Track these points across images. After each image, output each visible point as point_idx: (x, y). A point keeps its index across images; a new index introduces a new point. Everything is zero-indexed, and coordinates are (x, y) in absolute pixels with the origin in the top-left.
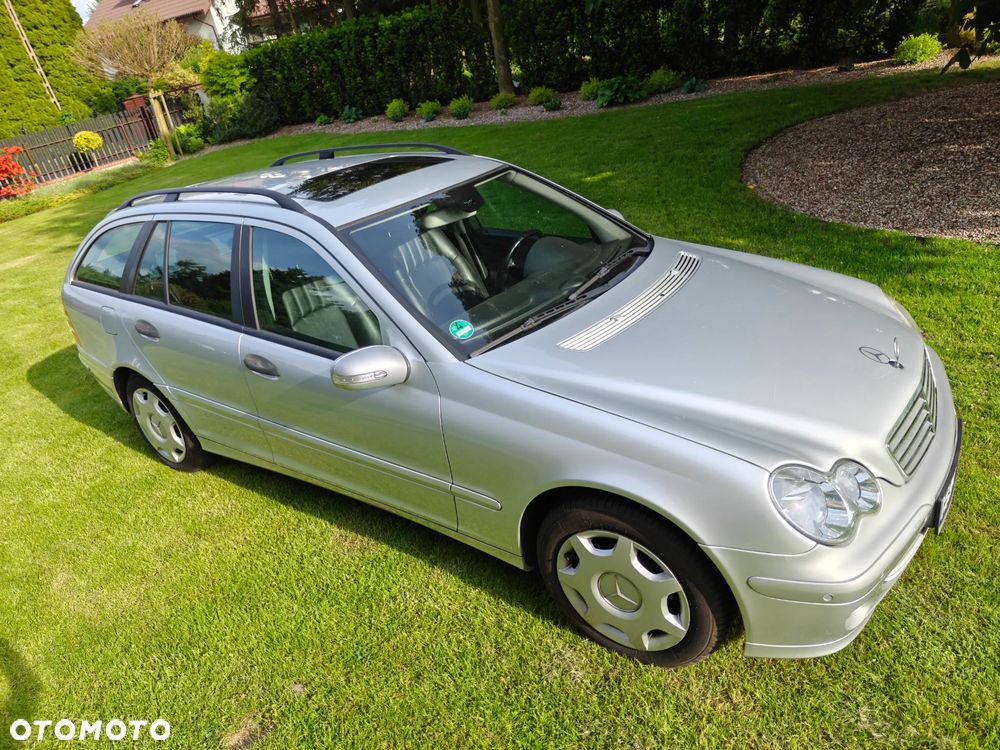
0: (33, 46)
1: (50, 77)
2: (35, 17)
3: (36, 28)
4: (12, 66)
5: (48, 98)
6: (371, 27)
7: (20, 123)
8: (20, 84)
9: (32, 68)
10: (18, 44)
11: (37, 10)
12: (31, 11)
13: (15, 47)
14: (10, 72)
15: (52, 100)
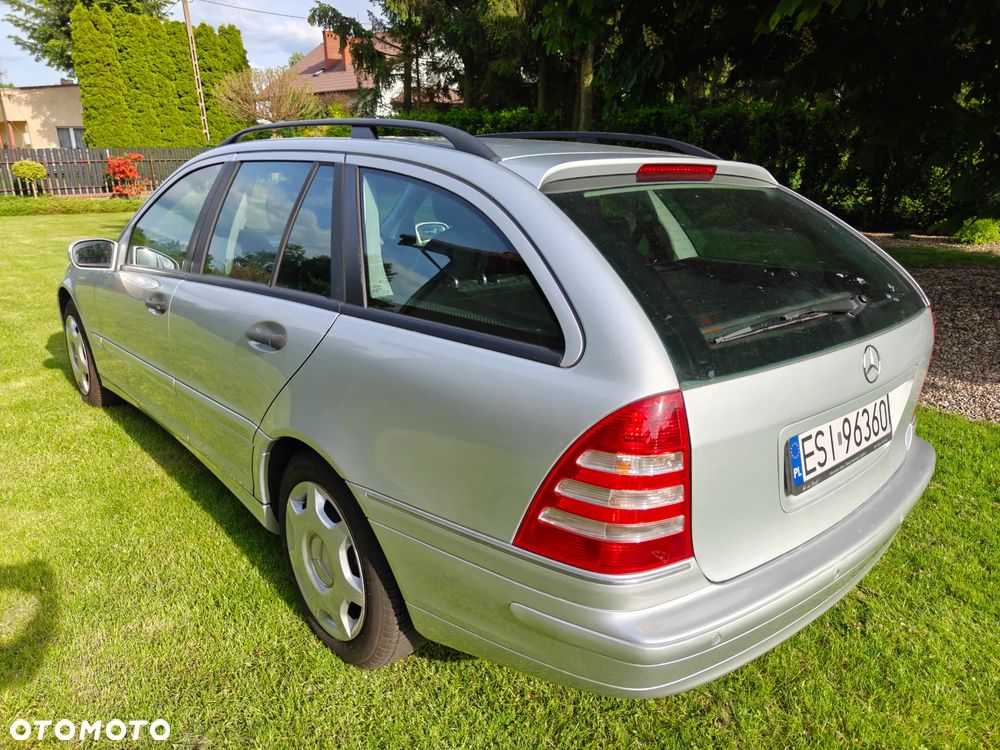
0: (203, 84)
1: (209, 112)
2: (211, 62)
3: (210, 70)
4: (180, 96)
5: (201, 128)
6: (477, 118)
7: (170, 143)
8: (182, 112)
9: (196, 101)
10: (191, 80)
11: (216, 56)
12: (210, 56)
13: (187, 81)
14: (177, 101)
15: (204, 131)
